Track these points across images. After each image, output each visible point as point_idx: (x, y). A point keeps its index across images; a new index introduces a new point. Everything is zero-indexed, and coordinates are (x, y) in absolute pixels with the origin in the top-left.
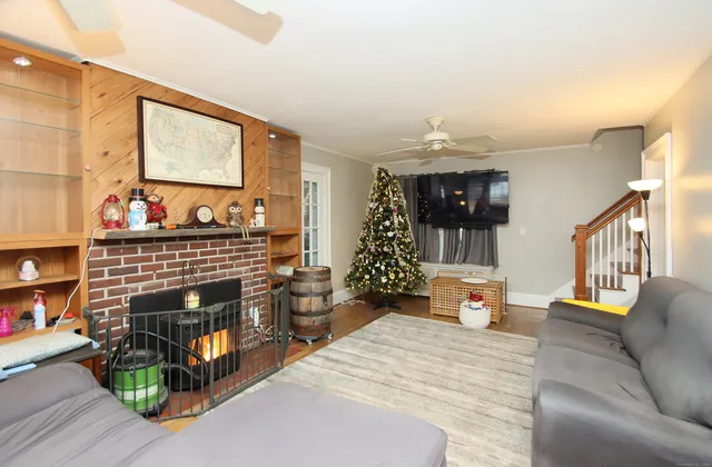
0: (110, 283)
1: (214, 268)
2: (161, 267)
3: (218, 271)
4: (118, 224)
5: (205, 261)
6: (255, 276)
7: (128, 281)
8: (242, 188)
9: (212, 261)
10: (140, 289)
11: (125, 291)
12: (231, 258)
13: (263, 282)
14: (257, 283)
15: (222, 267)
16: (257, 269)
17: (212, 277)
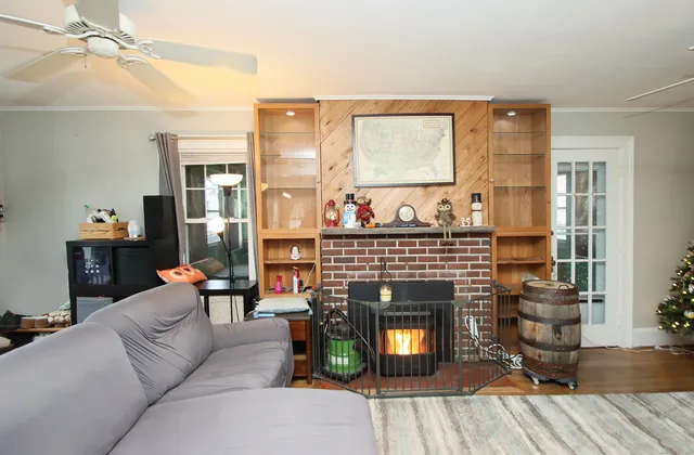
0: (336, 268)
1: (423, 267)
2: (373, 260)
3: (427, 270)
4: (336, 223)
5: (414, 259)
6: (473, 282)
7: (348, 268)
8: (454, 184)
9: (421, 259)
10: (356, 276)
11: (344, 276)
12: (442, 259)
13: (484, 290)
14: (477, 290)
15: (431, 267)
16: (477, 274)
17: (421, 275)
